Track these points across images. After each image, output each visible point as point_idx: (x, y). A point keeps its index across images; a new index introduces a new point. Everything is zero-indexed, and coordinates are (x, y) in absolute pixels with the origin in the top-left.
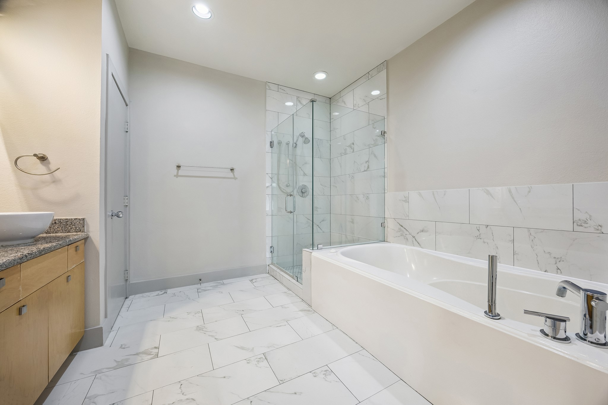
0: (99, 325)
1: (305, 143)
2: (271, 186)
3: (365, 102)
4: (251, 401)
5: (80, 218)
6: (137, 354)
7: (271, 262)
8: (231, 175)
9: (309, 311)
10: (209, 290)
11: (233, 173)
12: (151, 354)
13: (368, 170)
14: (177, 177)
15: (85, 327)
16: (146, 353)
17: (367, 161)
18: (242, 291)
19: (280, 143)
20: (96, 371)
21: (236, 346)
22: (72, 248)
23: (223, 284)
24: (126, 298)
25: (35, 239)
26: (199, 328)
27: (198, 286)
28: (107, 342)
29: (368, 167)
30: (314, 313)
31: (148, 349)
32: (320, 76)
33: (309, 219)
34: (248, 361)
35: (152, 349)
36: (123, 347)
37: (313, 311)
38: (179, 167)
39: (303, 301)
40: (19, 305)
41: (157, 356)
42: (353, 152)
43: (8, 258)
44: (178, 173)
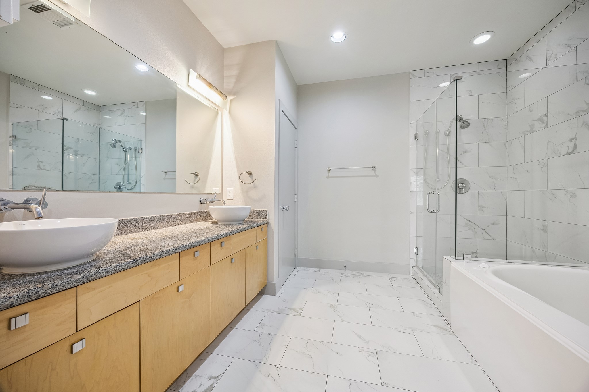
0: (274, 281)
1: (462, 128)
2: (415, 183)
3: (569, 47)
4: (351, 383)
5: (266, 210)
6: (290, 309)
7: (416, 264)
8: (372, 173)
9: (446, 330)
10: (350, 277)
11: (375, 171)
12: (298, 312)
13: (575, 151)
14: (328, 179)
15: (267, 280)
16: (294, 310)
17: (573, 139)
18: (378, 286)
19: (427, 134)
20: (268, 310)
21: (355, 333)
22: (259, 229)
23: (364, 275)
24: (295, 268)
25: (243, 221)
26: (332, 306)
27: (343, 271)
28: (278, 295)
29: (575, 147)
30: (451, 334)
31: (296, 308)
32: (482, 39)
33: (470, 221)
34: (361, 350)
35: (299, 309)
36: (285, 300)
37: (451, 332)
38: (329, 170)
39: (442, 316)
40: (231, 257)
41: (300, 315)
42: (546, 126)
43: (226, 231)
44: (328, 174)
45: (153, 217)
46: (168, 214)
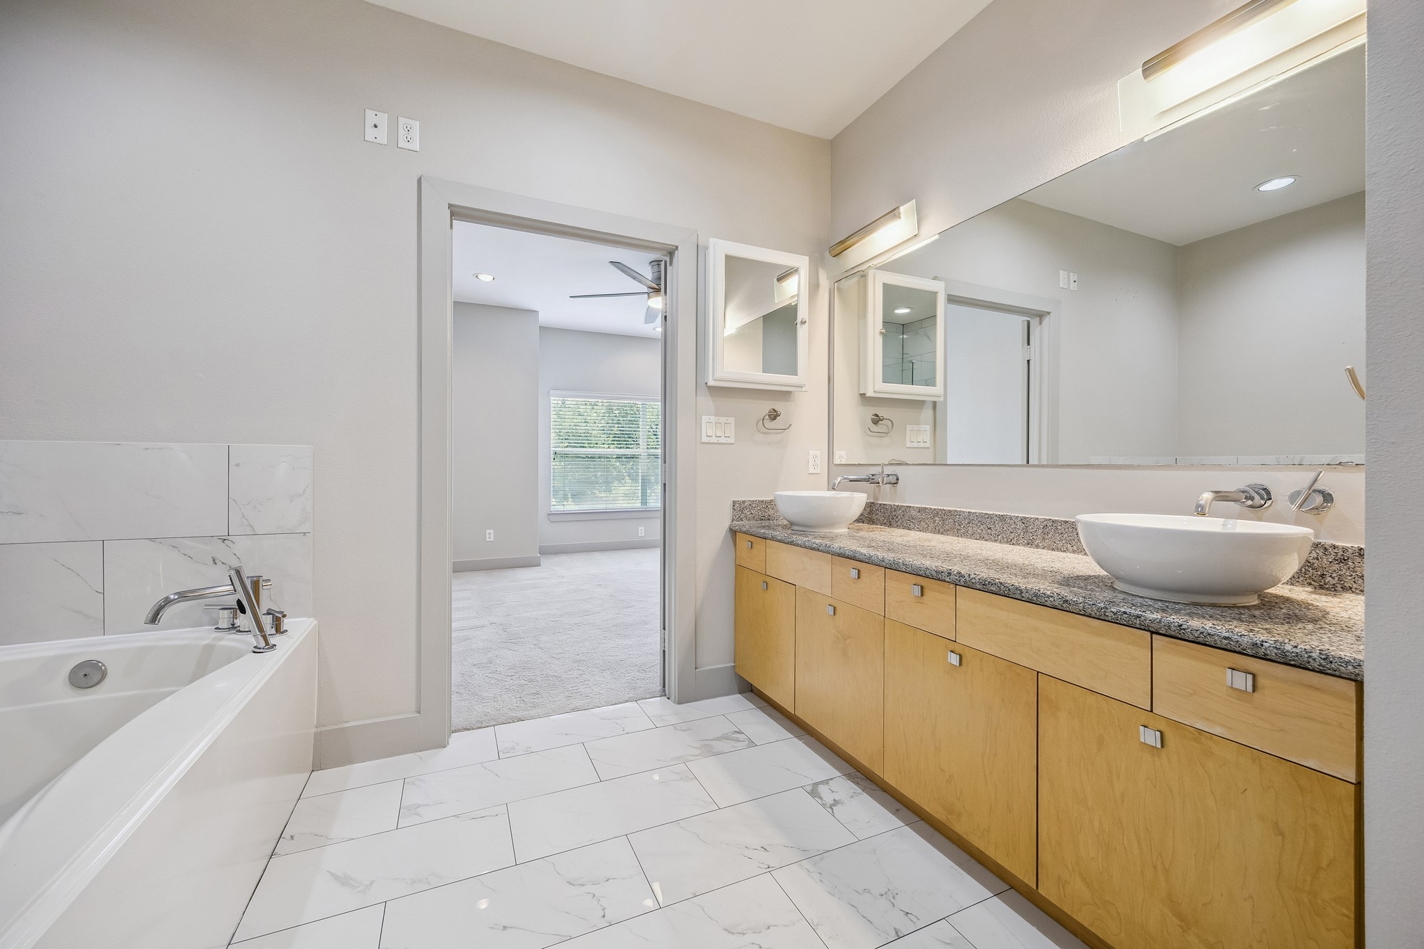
45: (1025, 518)
46: (1067, 520)
